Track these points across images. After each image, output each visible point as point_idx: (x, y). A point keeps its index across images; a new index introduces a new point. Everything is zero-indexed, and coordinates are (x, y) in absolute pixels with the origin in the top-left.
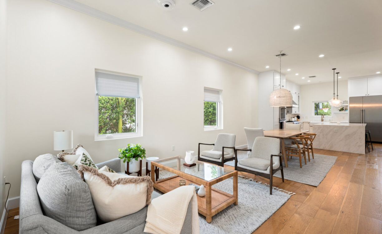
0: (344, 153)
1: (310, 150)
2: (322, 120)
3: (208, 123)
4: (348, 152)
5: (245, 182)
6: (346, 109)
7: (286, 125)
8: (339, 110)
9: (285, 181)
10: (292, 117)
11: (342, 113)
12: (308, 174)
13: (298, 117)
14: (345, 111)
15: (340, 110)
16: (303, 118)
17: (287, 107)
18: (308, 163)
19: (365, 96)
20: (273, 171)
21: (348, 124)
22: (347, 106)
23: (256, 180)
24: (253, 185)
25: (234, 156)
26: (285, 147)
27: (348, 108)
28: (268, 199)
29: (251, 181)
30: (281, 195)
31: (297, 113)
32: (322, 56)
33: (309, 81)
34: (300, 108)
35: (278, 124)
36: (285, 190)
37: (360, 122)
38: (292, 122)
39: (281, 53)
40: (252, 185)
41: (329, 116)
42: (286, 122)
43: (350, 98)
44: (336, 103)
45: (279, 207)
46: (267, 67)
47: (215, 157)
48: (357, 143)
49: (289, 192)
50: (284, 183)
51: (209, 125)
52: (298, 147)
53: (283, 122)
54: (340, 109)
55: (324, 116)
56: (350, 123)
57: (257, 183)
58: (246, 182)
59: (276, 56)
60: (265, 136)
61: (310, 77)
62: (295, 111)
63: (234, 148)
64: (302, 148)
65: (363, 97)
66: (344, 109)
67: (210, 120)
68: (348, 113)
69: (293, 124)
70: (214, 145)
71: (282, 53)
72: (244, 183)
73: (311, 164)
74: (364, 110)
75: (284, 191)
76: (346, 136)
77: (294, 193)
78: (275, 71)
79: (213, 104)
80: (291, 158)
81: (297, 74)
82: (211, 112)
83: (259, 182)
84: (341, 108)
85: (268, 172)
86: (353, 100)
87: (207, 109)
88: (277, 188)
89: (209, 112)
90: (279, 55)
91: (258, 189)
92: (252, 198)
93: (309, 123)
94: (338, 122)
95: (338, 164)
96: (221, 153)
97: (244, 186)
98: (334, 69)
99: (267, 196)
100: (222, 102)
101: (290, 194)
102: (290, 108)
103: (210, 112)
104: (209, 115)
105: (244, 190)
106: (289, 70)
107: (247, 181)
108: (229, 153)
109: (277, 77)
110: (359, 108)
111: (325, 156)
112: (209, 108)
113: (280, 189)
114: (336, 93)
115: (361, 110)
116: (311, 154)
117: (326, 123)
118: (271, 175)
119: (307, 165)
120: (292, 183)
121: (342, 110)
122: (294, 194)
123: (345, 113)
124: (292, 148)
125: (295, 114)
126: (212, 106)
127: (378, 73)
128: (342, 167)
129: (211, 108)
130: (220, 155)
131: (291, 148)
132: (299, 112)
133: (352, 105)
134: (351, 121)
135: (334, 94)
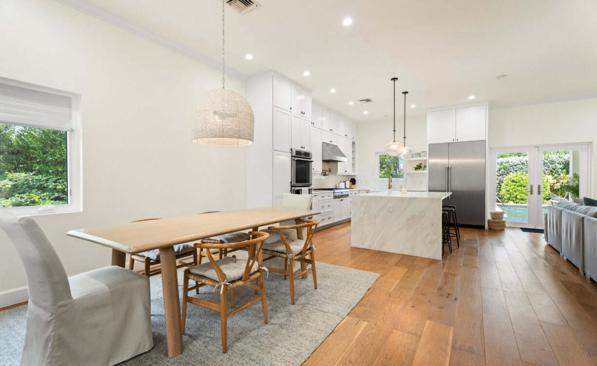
2: (390, 187)
4: (411, 254)
6: (424, 167)
8: (414, 169)
10: (343, 181)
11: (419, 173)
13: (353, 181)
14: (424, 170)
15: (416, 169)
16: (361, 182)
19: (452, 143)
22: (426, 161)
27: (427, 166)
31: (350, 172)
34: (355, 164)
37: (444, 189)
41: (400, 179)
43: (430, 145)
48: (428, 234)
54: (416, 167)
55: (393, 179)
56: (430, 191)
62: (343, 169)
65: (449, 143)
66: (422, 166)
68: (425, 174)
74: (451, 167)
76: (409, 220)
84: (418, 164)
86: (436, 149)
98: (394, 79)
102: (335, 163)
110: (443, 164)
115: (446, 168)
117: (396, 193)
121: (419, 167)
123: (422, 173)
125: (348, 176)
127: (472, 97)
132: (354, 170)
133: (432, 161)
134: (431, 189)
135: (394, 131)
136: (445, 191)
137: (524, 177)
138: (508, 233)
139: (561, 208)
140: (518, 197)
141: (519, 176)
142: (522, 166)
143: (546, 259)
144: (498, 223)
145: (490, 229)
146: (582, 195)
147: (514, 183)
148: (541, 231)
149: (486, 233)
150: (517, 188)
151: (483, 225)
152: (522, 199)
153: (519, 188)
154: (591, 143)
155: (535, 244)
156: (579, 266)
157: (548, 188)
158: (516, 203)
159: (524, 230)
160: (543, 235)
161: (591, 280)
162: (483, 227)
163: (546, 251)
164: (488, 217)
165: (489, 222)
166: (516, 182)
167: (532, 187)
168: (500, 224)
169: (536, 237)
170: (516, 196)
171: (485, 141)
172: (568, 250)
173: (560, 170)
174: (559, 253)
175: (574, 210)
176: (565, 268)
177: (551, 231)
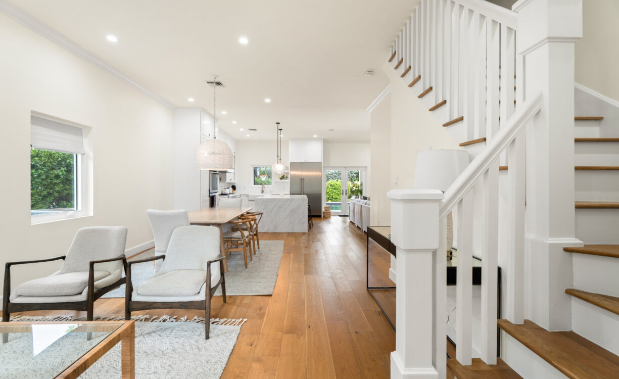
0: (290, 234)
1: (255, 237)
2: (263, 192)
3: (51, 203)
5: (151, 330)
7: (219, 200)
9: (227, 299)
10: (226, 187)
11: (283, 182)
12: (257, 276)
13: (234, 188)
14: (286, 179)
15: (281, 179)
16: (240, 188)
17: (219, 172)
18: (254, 257)
19: (304, 162)
20: (211, 291)
21: (288, 197)
22: (288, 173)
23: (175, 317)
24: (170, 330)
25: (124, 275)
26: (224, 238)
27: (289, 176)
28: (203, 351)
29: (164, 321)
30: (226, 333)
31: (233, 181)
32: (268, 100)
33: (248, 136)
34: (236, 173)
35: (208, 199)
36: (230, 318)
37: (299, 193)
38: (226, 194)
39: (215, 78)
40: (168, 332)
41: (270, 186)
42: (219, 195)
43: (291, 163)
44: (279, 168)
45: (225, 360)
46: (191, 100)
47: (64, 292)
49: (237, 320)
50: (226, 304)
51: (54, 207)
52: (243, 235)
53: (215, 196)
54: (281, 177)
55: (265, 186)
56: (291, 194)
57: (178, 323)
58: (153, 329)
59: (208, 83)
60: (191, 224)
61: (250, 129)
62: (229, 178)
63: (123, 259)
64: (247, 237)
65: (302, 163)
66: (285, 177)
67: (56, 195)
68: (288, 182)
69: (227, 199)
70: (63, 258)
71: (217, 80)
72: (149, 334)
73: (258, 258)
74: (303, 179)
75: (229, 320)
76: (291, 211)
77: (245, 320)
78: (204, 111)
79: (67, 159)
80: (230, 254)
81: (234, 122)
82: (62, 177)
83: (182, 319)
85: (202, 297)
86: (294, 165)
87: (48, 170)
88: (217, 320)
89: (52, 176)
90: (213, 83)
91: (182, 337)
92: (170, 366)
93: (247, 196)
94: (282, 194)
95: (287, 251)
96: (85, 276)
97: (149, 341)
98: (278, 123)
99: (200, 347)
100: (91, 155)
101: (240, 323)
102: (224, 174)
103: (57, 177)
104: (55, 184)
105: (149, 353)
106: (224, 113)
107: (155, 324)
108: (108, 273)
109: (207, 122)
110: (299, 176)
111: (270, 242)
112: (53, 169)
113: (222, 320)
114: (279, 155)
115: (300, 179)
116: (256, 242)
117: (267, 196)
118: (207, 301)
119: (253, 262)
120: (238, 301)
121: (283, 178)
122: (245, 322)
123: (285, 182)
124: (234, 238)
125: (229, 183)
126: (63, 163)
127: (315, 136)
128: (292, 255)
129: (60, 169)
130: (83, 283)
131: (232, 238)
132: (234, 179)
133: (293, 173)
134: (292, 193)
135: (278, 156)
137: (338, 183)
138: (332, 218)
139: (355, 202)
140: (334, 197)
141: (335, 182)
143: (350, 227)
144: (328, 213)
145: (324, 217)
148: (347, 216)
149: (322, 219)
152: (336, 198)
153: (334, 191)
154: (367, 167)
155: (345, 222)
156: (361, 227)
157: (350, 190)
159: (340, 216)
160: (348, 218)
161: (364, 231)
162: (320, 216)
163: (349, 224)
164: (323, 210)
165: (323, 213)
167: (343, 190)
169: (346, 219)
171: (321, 163)
172: (357, 223)
173: (355, 178)
174: (354, 224)
175: (360, 202)
176: (356, 229)
177: (351, 215)
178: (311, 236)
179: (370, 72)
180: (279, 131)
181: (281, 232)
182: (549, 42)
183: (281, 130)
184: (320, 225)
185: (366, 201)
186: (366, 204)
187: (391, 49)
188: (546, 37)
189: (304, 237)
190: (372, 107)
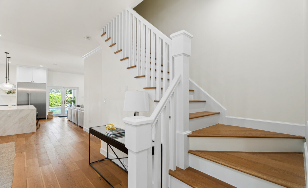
0: (18, 136)
4: (21, 133)
6: (13, 92)
8: (6, 93)
11: (10, 96)
14: (13, 94)
15: (8, 93)
19: (31, 82)
22: (15, 90)
27: (16, 92)
37: (26, 103)
43: (18, 83)
44: (7, 86)
48: (30, 123)
54: (8, 92)
56: (18, 105)
65: (29, 83)
66: (12, 92)
68: (16, 96)
74: (30, 94)
76: (20, 119)
84: (9, 91)
86: (20, 84)
95: (19, 150)
98: (7, 53)
110: (26, 91)
115: (28, 94)
121: (10, 92)
123: (12, 96)
127: (41, 66)
133: (20, 89)
134: (19, 103)
135: (6, 78)
136: (27, 105)
137: (55, 95)
138: (54, 119)
139: (72, 108)
140: (53, 104)
141: (53, 95)
142: (54, 90)
143: (68, 124)
145: (47, 118)
146: (76, 104)
147: (51, 98)
148: (66, 116)
149: (46, 120)
150: (52, 100)
151: (45, 117)
152: (54, 105)
153: (53, 100)
155: (64, 121)
156: (76, 123)
158: (52, 106)
159: (60, 117)
160: (66, 118)
161: (79, 126)
162: (45, 118)
163: (68, 122)
164: (47, 114)
165: (47, 116)
166: (52, 97)
167: (62, 101)
168: (51, 116)
169: (64, 119)
170: (52, 103)
171: (46, 84)
172: (74, 120)
173: (68, 92)
174: (71, 121)
175: (75, 109)
176: (73, 125)
177: (69, 116)
178: (39, 134)
179: (88, 38)
180: (8, 59)
181: (10, 135)
182: (183, 55)
183: (9, 58)
184: (45, 125)
185: (80, 108)
186: (80, 110)
187: (102, 30)
188: (183, 53)
189: (33, 136)
190: (85, 56)
